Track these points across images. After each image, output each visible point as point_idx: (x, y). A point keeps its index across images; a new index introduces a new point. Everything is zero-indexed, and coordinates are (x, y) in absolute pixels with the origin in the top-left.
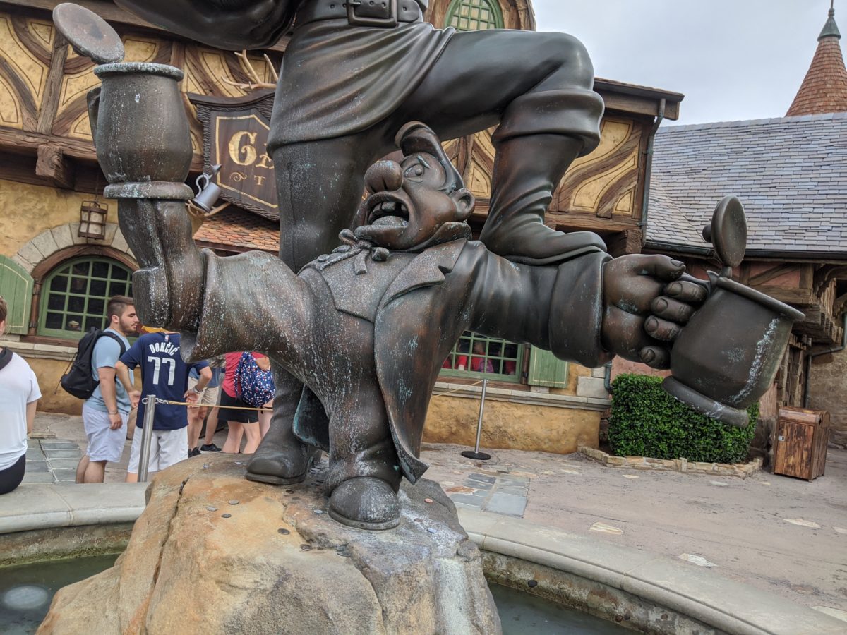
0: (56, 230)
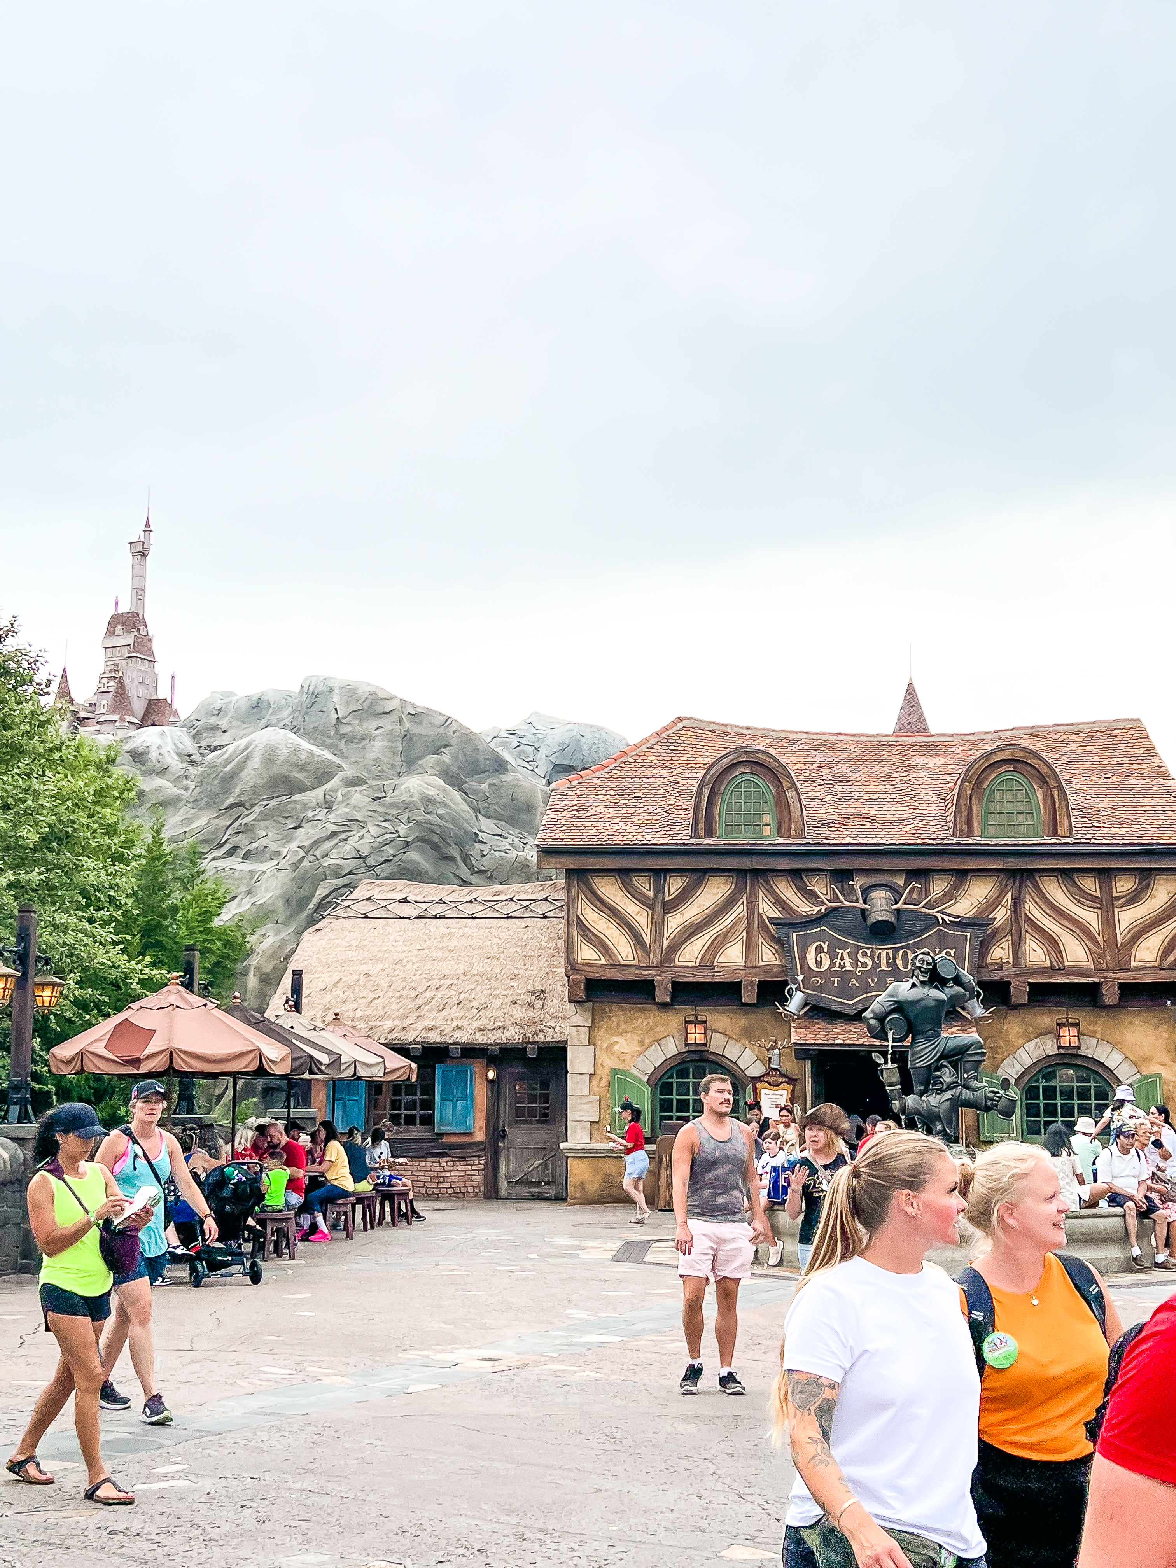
0: (662, 1042)
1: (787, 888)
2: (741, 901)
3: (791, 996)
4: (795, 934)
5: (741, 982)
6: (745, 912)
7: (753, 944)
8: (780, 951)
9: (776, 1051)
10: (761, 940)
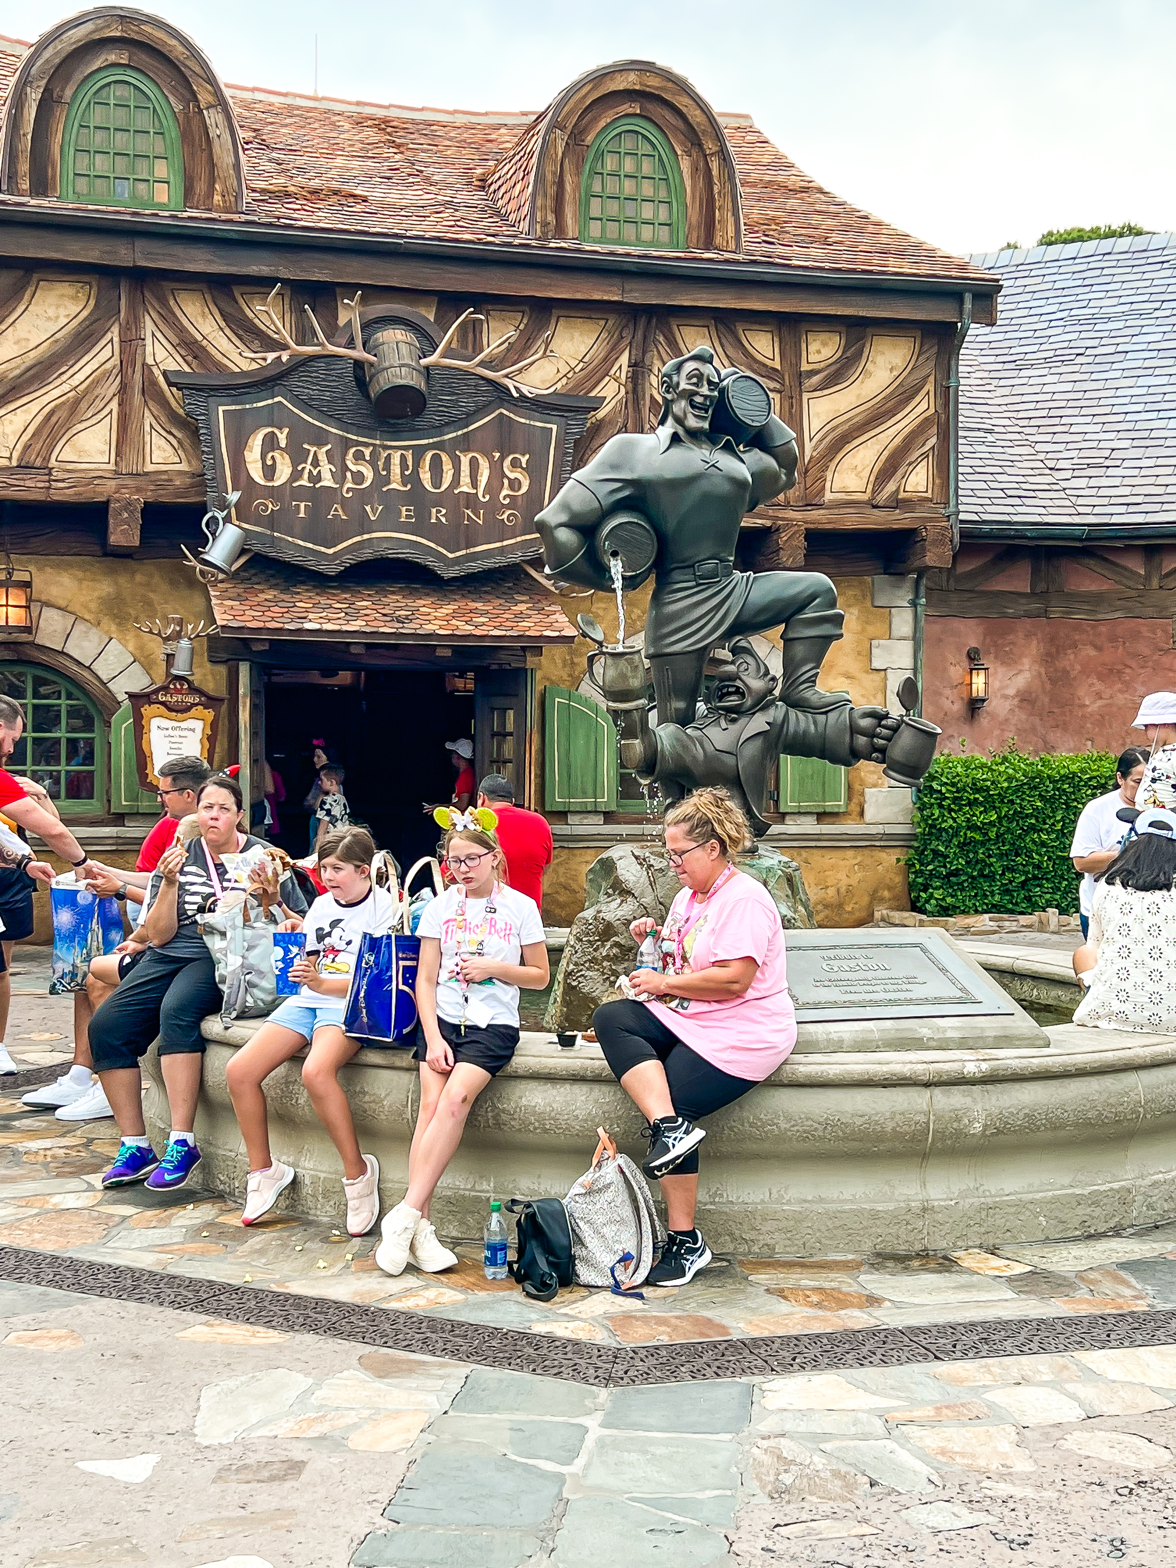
1: (203, 315)
2: (109, 336)
3: (213, 534)
4: (221, 409)
5: (107, 503)
6: (116, 360)
7: (133, 427)
8: (187, 443)
9: (185, 643)
10: (148, 419)
